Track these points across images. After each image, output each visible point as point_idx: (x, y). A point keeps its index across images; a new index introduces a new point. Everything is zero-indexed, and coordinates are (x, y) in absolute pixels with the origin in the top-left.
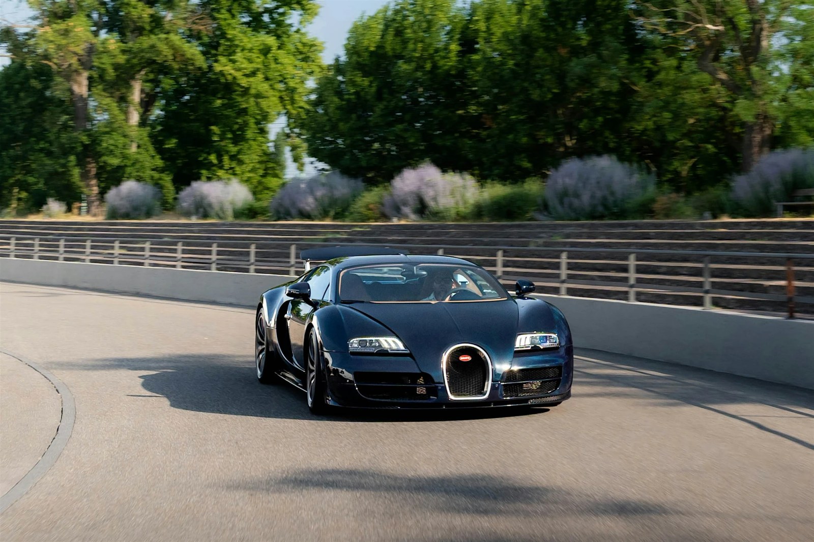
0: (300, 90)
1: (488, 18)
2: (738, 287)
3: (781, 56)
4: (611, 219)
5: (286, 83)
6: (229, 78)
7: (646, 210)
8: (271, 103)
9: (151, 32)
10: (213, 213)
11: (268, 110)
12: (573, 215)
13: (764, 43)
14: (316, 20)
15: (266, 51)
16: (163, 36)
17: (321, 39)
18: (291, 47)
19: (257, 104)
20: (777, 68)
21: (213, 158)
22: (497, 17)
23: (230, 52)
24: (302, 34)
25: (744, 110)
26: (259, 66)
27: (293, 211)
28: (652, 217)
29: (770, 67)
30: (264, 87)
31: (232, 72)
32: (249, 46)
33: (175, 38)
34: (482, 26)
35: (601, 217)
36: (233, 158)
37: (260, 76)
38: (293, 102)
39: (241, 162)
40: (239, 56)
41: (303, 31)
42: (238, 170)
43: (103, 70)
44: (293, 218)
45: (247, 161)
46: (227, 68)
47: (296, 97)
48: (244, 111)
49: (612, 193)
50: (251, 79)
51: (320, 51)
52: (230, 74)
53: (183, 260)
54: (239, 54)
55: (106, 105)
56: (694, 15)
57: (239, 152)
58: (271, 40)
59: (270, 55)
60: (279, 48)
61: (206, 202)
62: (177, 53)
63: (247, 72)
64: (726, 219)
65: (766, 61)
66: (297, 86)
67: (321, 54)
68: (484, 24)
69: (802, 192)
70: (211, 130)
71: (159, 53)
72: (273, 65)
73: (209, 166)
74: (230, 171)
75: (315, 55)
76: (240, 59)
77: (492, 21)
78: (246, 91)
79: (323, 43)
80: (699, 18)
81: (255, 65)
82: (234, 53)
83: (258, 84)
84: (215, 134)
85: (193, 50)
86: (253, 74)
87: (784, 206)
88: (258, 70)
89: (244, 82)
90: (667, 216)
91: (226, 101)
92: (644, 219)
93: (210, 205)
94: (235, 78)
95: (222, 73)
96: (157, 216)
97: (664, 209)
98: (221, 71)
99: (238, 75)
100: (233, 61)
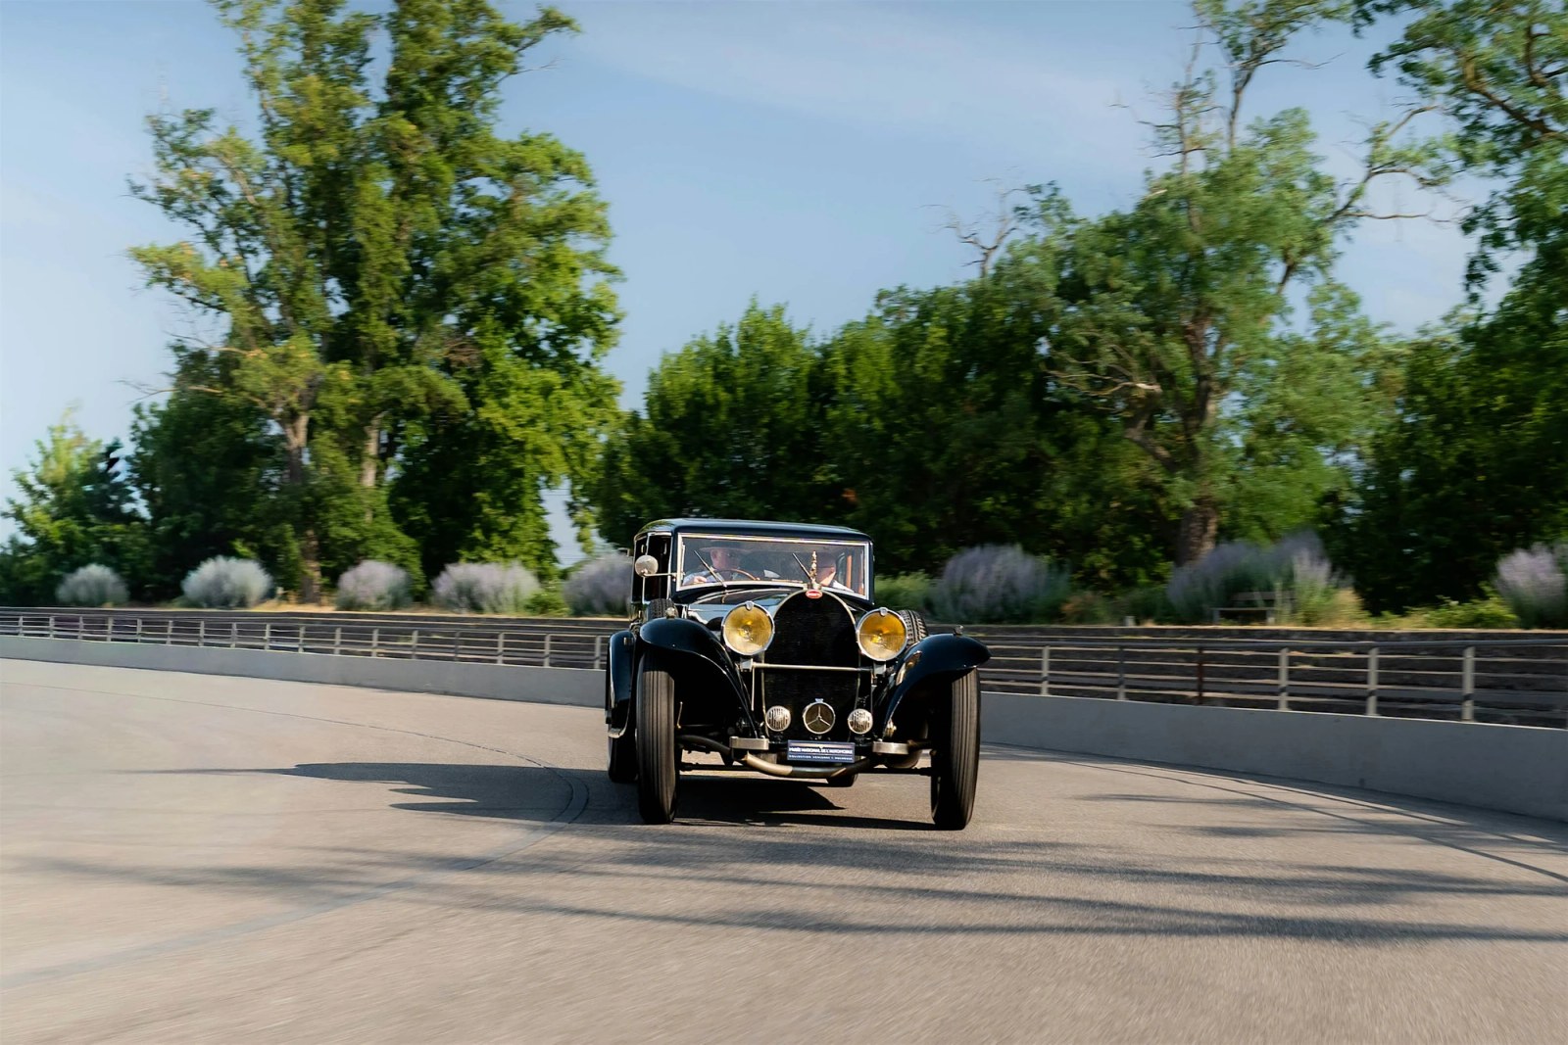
0: (593, 446)
1: (850, 359)
2: (1159, 698)
3: (1232, 423)
4: (1011, 623)
5: (572, 436)
6: (498, 429)
7: (1054, 613)
8: (555, 460)
9: (396, 362)
10: (485, 605)
11: (550, 469)
12: (964, 617)
13: (1211, 407)
14: (612, 351)
15: (546, 391)
16: (414, 369)
17: (619, 378)
18: (579, 386)
19: (537, 461)
20: (1226, 440)
21: (478, 534)
22: (862, 359)
23: (499, 392)
24: (594, 370)
25: (1182, 492)
26: (539, 412)
27: (597, 604)
28: (1061, 622)
29: (1217, 437)
30: (544, 440)
31: (503, 420)
32: (526, 384)
33: (430, 373)
34: (841, 369)
35: (999, 620)
36: (504, 534)
37: (542, 425)
38: (583, 462)
39: (514, 541)
40: (512, 399)
41: (595, 365)
42: (511, 550)
43: (331, 410)
44: (596, 613)
45: (522, 539)
46: (495, 415)
47: (588, 456)
48: (520, 473)
49: (1014, 591)
50: (529, 431)
51: (617, 394)
52: (500, 424)
53: (505, 653)
54: (513, 396)
55: (333, 458)
56: (1122, 370)
57: (513, 525)
58: (553, 377)
59: (551, 397)
60: (565, 386)
61: (475, 590)
62: (431, 394)
63: (523, 421)
64: (1150, 625)
65: (1213, 430)
66: (589, 440)
67: (617, 398)
68: (843, 367)
69: (1242, 597)
70: (476, 499)
71: (405, 392)
72: (556, 411)
73: (472, 545)
74: (500, 552)
75: (612, 399)
76: (514, 403)
77: (857, 363)
78: (520, 446)
79: (622, 383)
80: (1129, 374)
81: (532, 411)
82: (505, 394)
83: (537, 436)
84: (484, 502)
85: (451, 389)
86: (532, 422)
87: (1221, 612)
88: (539, 416)
89: (517, 434)
90: (1080, 621)
91: (491, 458)
92: (1052, 623)
93: (482, 595)
94: (505, 429)
95: (488, 422)
96: (407, 607)
97: (1076, 613)
98: (488, 419)
99: (510, 424)
100: (506, 406)
